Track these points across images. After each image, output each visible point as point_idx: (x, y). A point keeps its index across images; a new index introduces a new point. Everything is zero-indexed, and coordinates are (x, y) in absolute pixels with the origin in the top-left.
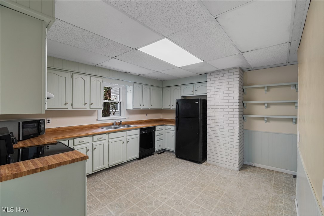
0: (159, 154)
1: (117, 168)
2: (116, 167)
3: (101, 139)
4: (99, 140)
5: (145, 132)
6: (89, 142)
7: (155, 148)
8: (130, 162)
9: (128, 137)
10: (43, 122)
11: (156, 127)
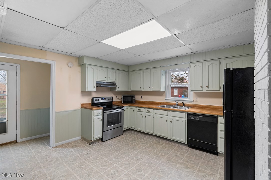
3: (150, 112)
6: (144, 112)
7: (217, 148)
9: (171, 117)
10: (133, 97)
11: (220, 117)
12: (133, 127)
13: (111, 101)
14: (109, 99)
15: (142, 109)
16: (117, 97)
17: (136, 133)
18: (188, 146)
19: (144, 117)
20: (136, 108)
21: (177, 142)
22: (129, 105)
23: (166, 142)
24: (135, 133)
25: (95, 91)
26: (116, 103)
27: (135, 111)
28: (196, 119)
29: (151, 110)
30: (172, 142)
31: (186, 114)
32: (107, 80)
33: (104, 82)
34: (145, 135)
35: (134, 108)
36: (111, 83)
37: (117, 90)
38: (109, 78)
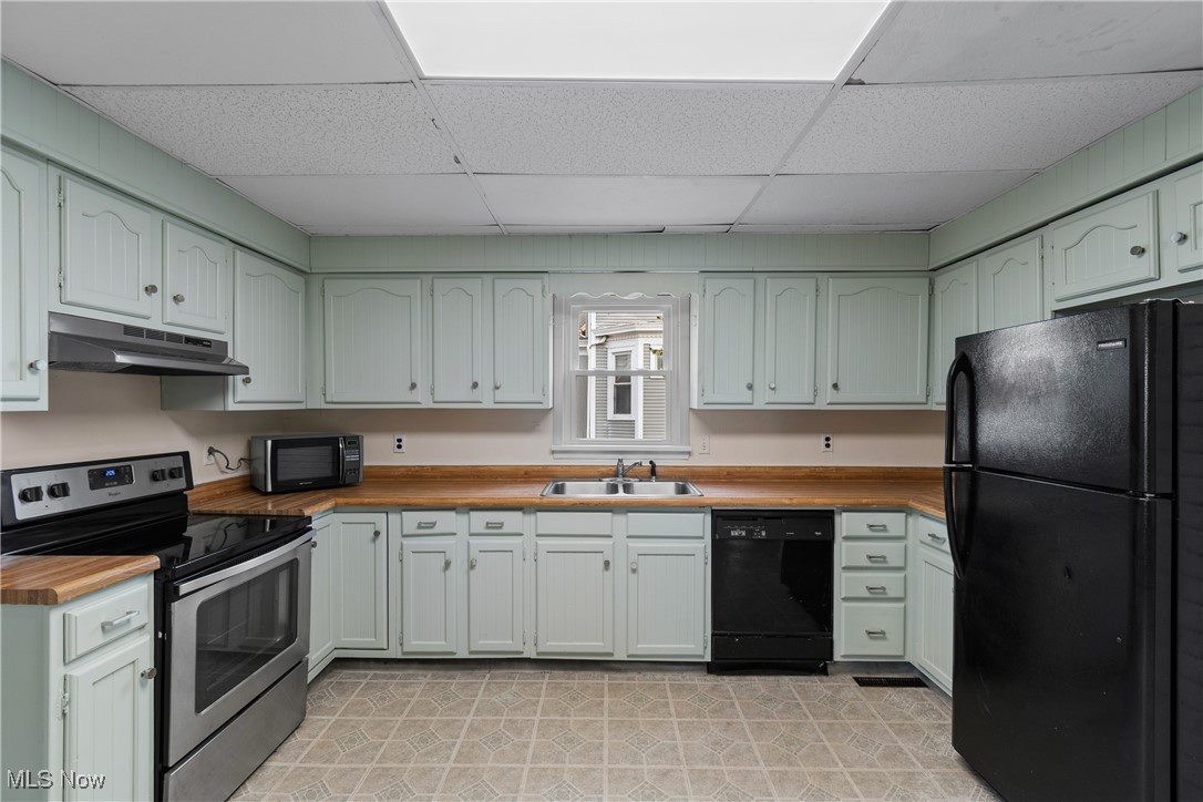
0: (862, 682)
1: (583, 673)
2: (581, 669)
3: (500, 528)
4: (494, 529)
5: (750, 532)
6: (455, 534)
7: (832, 642)
8: (661, 670)
9: (633, 544)
10: (355, 443)
11: (844, 514)
12: (369, 641)
13: (179, 484)
14: (155, 477)
15: (445, 520)
16: (211, 451)
17: (393, 677)
18: (705, 668)
19: (459, 565)
20: (394, 517)
21: (653, 666)
22: (341, 500)
23: (605, 679)
24: (384, 677)
25: (43, 405)
26: (211, 499)
27: (383, 534)
28: (756, 536)
29: (511, 520)
30: (626, 670)
31: (709, 518)
32: (157, 316)
33: (129, 330)
34: (459, 673)
35: (379, 519)
36: (189, 340)
37: (242, 397)
38: (177, 299)
